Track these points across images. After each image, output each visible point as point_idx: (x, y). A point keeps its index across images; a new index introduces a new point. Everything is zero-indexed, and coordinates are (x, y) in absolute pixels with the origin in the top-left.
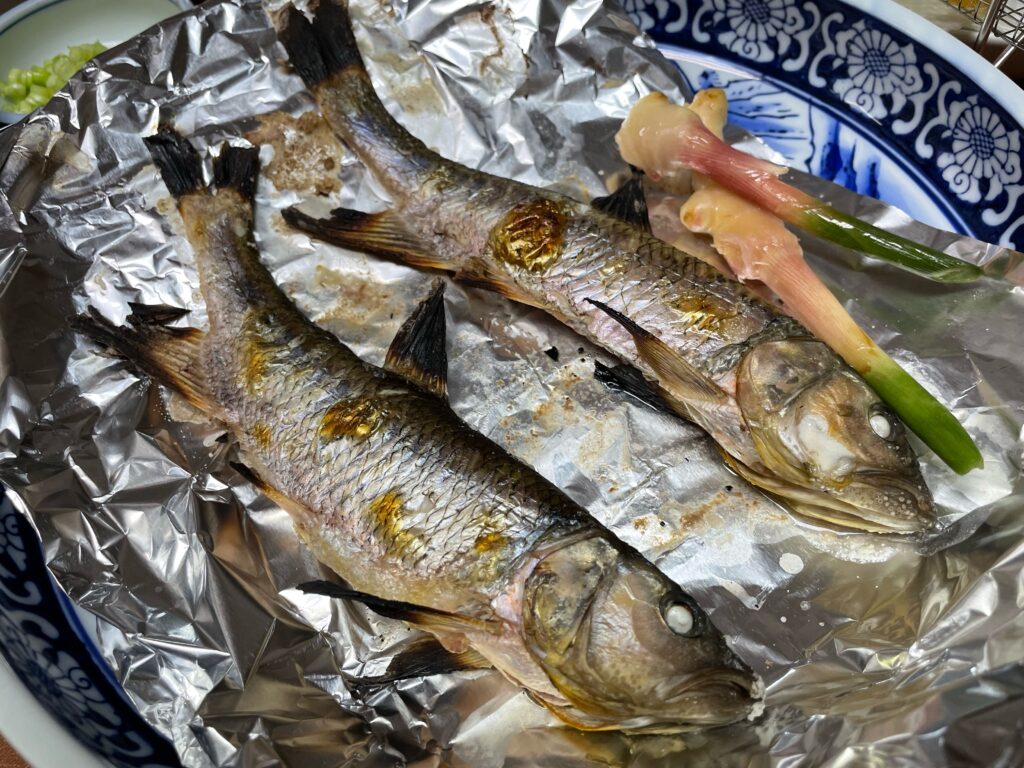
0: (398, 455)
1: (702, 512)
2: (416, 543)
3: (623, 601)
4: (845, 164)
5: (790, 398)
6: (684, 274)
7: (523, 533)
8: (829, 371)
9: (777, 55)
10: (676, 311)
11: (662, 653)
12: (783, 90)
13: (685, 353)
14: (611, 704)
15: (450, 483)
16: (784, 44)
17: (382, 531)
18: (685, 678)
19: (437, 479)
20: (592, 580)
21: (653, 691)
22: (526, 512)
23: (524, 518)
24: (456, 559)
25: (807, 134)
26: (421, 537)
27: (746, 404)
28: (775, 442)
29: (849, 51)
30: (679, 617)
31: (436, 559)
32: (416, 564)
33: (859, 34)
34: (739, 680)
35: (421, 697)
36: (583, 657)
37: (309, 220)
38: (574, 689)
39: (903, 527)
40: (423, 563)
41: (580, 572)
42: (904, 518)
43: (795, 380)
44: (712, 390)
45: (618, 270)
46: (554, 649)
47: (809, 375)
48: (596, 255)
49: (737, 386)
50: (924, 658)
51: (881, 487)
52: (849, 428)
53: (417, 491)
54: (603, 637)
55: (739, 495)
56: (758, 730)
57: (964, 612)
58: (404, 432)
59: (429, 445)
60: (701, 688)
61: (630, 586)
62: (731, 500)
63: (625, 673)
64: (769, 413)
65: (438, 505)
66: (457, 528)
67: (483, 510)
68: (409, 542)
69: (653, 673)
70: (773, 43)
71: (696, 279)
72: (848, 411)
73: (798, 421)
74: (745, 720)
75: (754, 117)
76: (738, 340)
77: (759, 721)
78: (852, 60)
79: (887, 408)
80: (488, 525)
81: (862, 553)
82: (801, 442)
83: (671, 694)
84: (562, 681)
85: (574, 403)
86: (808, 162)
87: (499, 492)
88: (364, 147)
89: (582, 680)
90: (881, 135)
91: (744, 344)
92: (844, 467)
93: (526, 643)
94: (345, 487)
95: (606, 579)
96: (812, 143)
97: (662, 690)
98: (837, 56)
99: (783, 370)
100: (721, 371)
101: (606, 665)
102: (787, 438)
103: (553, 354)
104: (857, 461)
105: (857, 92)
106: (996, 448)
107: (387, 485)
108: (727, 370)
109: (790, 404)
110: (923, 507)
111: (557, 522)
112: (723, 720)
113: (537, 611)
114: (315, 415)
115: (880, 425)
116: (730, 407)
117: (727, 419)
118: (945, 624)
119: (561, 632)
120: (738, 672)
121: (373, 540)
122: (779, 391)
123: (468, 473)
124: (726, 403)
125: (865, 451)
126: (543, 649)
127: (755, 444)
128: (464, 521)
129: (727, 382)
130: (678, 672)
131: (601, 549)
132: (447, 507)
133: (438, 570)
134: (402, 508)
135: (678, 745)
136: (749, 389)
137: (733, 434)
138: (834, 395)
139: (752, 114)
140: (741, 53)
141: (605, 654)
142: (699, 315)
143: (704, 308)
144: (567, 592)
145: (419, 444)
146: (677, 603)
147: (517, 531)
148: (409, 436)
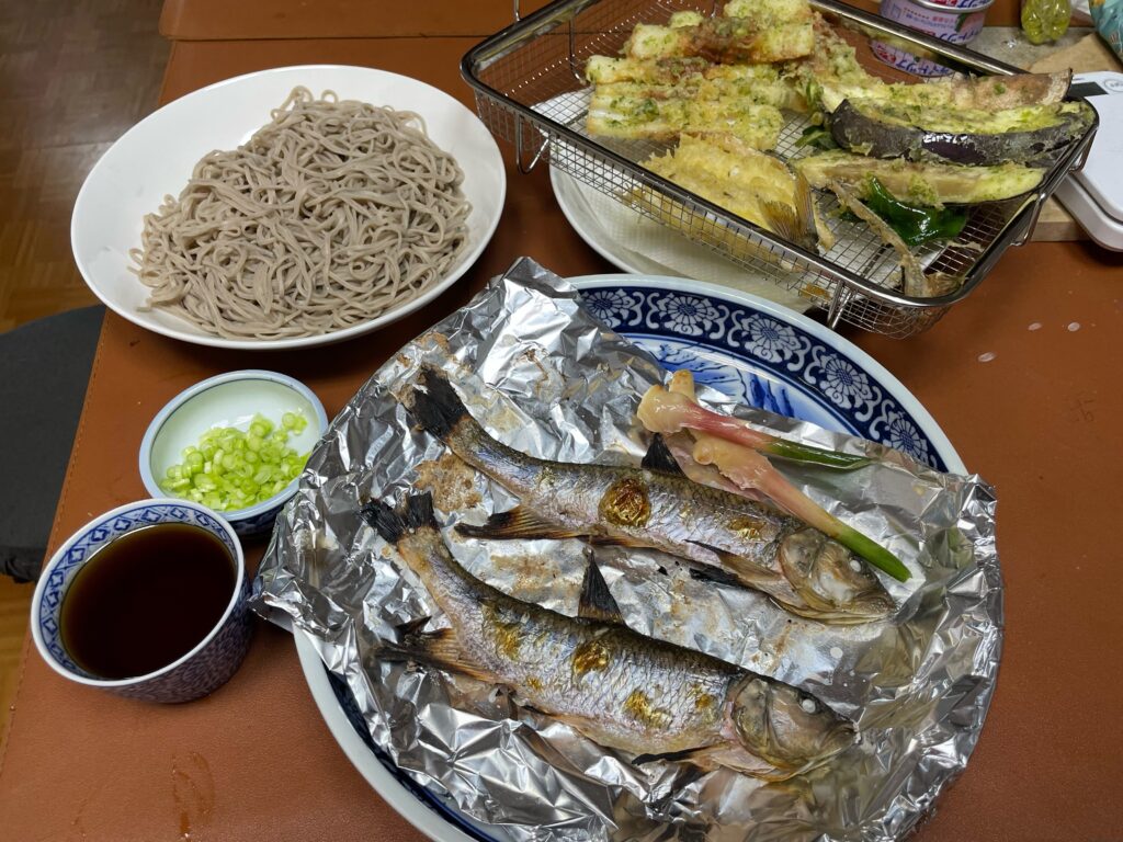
0: (628, 670)
1: (783, 641)
2: (664, 717)
3: (782, 707)
4: (767, 393)
5: (810, 565)
6: (725, 506)
7: (718, 691)
8: (822, 544)
9: (704, 331)
10: (732, 531)
11: (810, 726)
12: (714, 351)
13: (747, 556)
14: (796, 761)
15: (665, 677)
16: (708, 325)
17: (639, 716)
18: (825, 734)
19: (656, 676)
20: (762, 702)
21: (814, 747)
22: (713, 678)
23: (713, 682)
24: (690, 718)
25: (737, 377)
26: (665, 712)
27: (792, 577)
28: (812, 593)
29: (751, 328)
30: (808, 705)
31: (678, 721)
32: (668, 728)
33: (756, 320)
34: (847, 726)
35: (689, 799)
36: (776, 743)
37: (476, 529)
38: (778, 761)
39: (883, 615)
40: (672, 726)
41: (755, 700)
42: (883, 612)
43: (809, 555)
44: (770, 574)
45: (689, 514)
46: (762, 745)
47: (813, 549)
48: (671, 506)
49: (783, 567)
50: (921, 683)
51: (868, 600)
52: (844, 574)
53: (649, 687)
54: (780, 729)
55: (796, 623)
56: (862, 747)
57: (930, 655)
58: (624, 654)
59: (642, 656)
60: (834, 736)
61: (781, 698)
62: (794, 627)
63: (798, 743)
64: (803, 579)
65: (665, 691)
66: (682, 700)
67: (691, 685)
68: (660, 717)
69: (811, 738)
70: (701, 325)
71: (733, 507)
72: (839, 564)
73: (819, 578)
74: (854, 744)
75: (701, 371)
76: (772, 540)
77: (860, 742)
78: (753, 332)
79: (855, 555)
80: (698, 693)
81: (867, 634)
82: (825, 589)
83: (822, 746)
84: (772, 759)
85: (689, 599)
86: (744, 395)
87: (694, 672)
88: (492, 469)
89: (779, 754)
90: (782, 373)
91: (776, 541)
92: (849, 596)
93: (746, 748)
94: (605, 698)
95: (769, 699)
96: (742, 382)
97: (817, 745)
98: (744, 330)
99: (801, 550)
100: (770, 561)
101: (789, 743)
102: (818, 590)
103: (662, 571)
104: (853, 591)
105: (761, 348)
106: (910, 558)
107: (630, 689)
108: (773, 559)
109: (812, 569)
110: (890, 603)
111: (732, 679)
112: (845, 749)
113: (745, 729)
114: (565, 662)
115: (855, 565)
116: (783, 581)
117: (784, 587)
118: (924, 664)
119: (760, 735)
120: (845, 722)
121: (636, 723)
122: (804, 564)
123: (672, 667)
124: (781, 579)
125: (855, 583)
126: (756, 747)
127: (802, 597)
128: (684, 695)
129: (776, 567)
130: (821, 733)
131: (759, 685)
132: (670, 691)
133: (683, 727)
134: (646, 699)
135: (827, 769)
136: (790, 568)
137: (788, 594)
138: (828, 558)
139: (700, 369)
140: (681, 332)
141: (785, 737)
142: (746, 530)
143: (747, 526)
144: (754, 713)
145: (635, 659)
146: (805, 698)
147: (714, 691)
148: (628, 656)
